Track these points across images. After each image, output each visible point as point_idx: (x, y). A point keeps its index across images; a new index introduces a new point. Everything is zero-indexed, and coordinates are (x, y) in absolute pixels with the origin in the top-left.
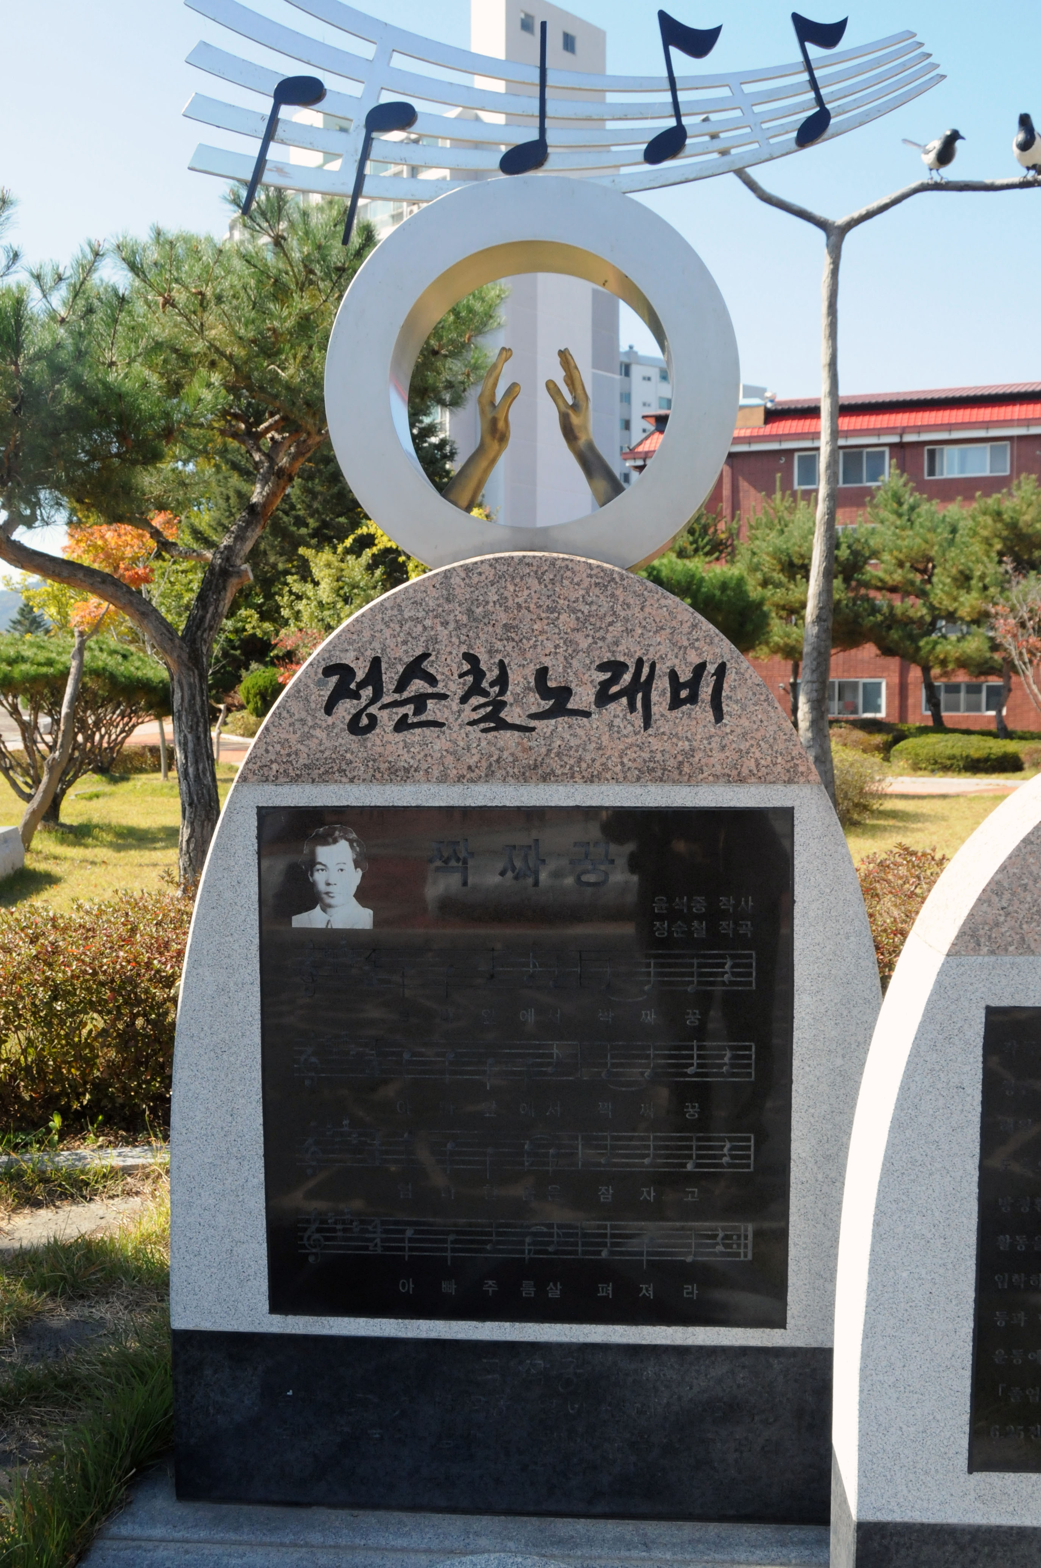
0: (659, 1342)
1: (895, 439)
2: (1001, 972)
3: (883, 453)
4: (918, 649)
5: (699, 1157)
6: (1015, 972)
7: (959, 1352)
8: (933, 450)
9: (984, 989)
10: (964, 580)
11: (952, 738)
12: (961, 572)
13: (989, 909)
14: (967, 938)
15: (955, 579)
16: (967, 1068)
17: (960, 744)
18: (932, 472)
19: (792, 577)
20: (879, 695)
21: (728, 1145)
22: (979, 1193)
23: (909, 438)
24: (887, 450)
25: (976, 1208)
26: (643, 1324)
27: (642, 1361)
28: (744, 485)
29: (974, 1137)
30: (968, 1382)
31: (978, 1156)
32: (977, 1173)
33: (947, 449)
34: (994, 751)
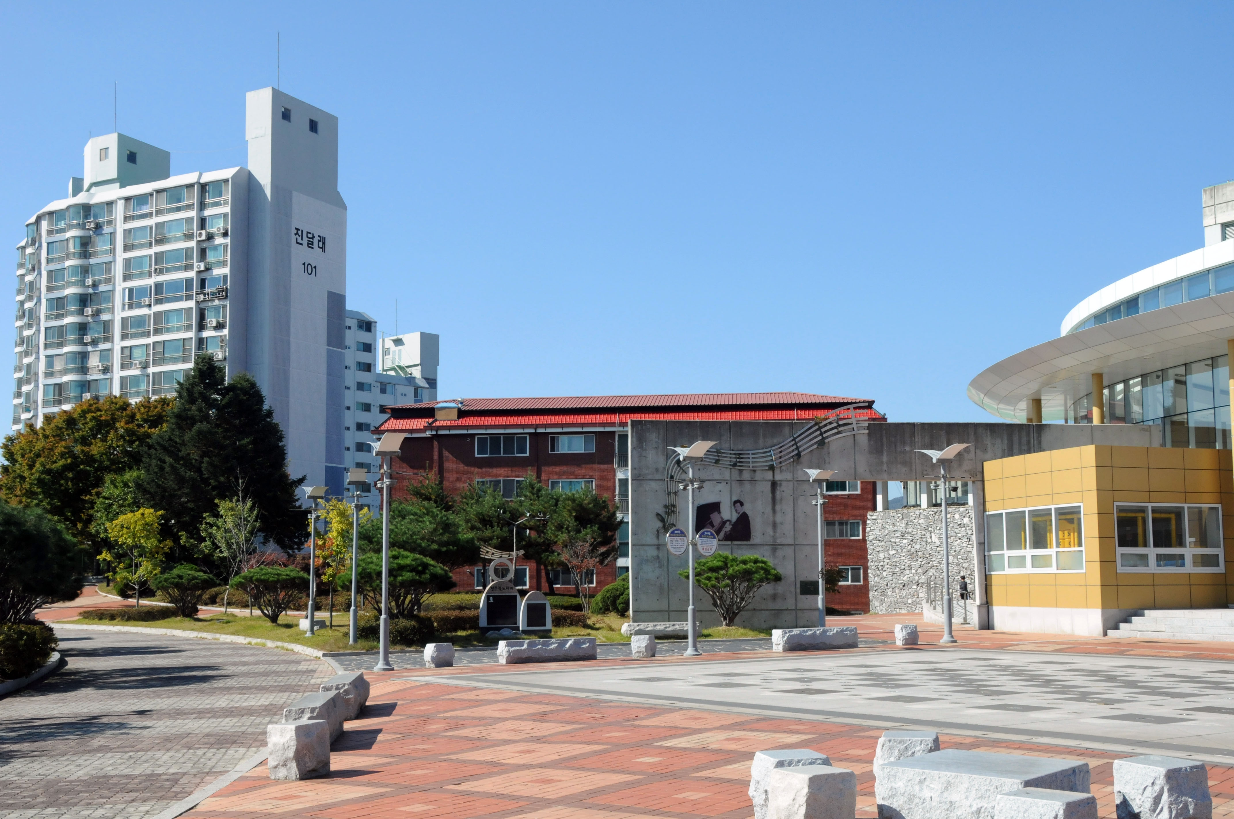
1: (533, 431)
3: (526, 437)
4: (541, 558)
8: (554, 437)
10: (560, 527)
11: (556, 598)
12: (559, 524)
15: (556, 527)
18: (553, 449)
19: (485, 525)
20: (525, 576)
23: (540, 430)
24: (528, 436)
28: (446, 453)
33: (562, 437)
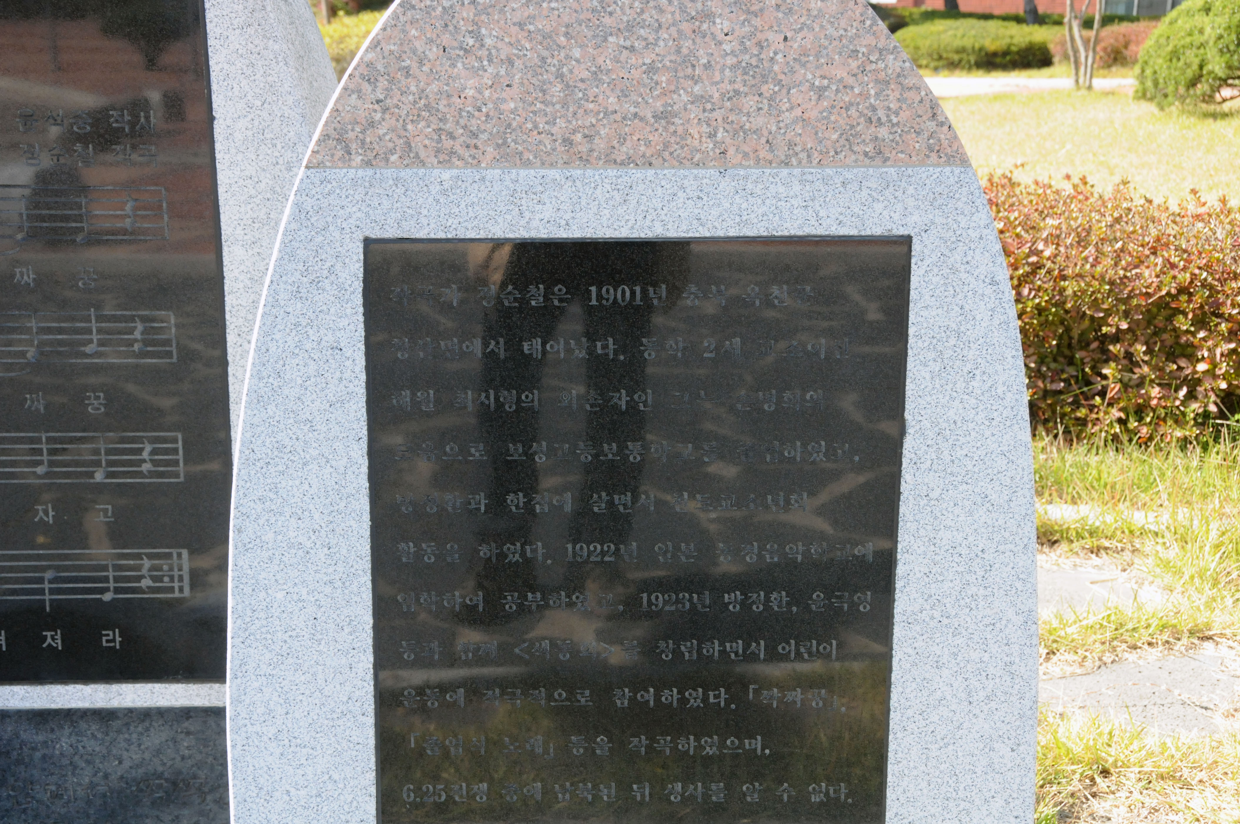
0: (73, 705)
2: (381, 191)
5: (111, 464)
6: (400, 190)
7: (358, 693)
9: (359, 214)
11: (966, 24)
13: (359, 103)
14: (331, 143)
16: (344, 322)
17: (973, 32)
21: (148, 448)
22: (371, 488)
25: (367, 508)
26: (51, 683)
27: (52, 730)
29: (359, 414)
30: (371, 732)
31: (365, 439)
32: (366, 463)
34: (1015, 41)
